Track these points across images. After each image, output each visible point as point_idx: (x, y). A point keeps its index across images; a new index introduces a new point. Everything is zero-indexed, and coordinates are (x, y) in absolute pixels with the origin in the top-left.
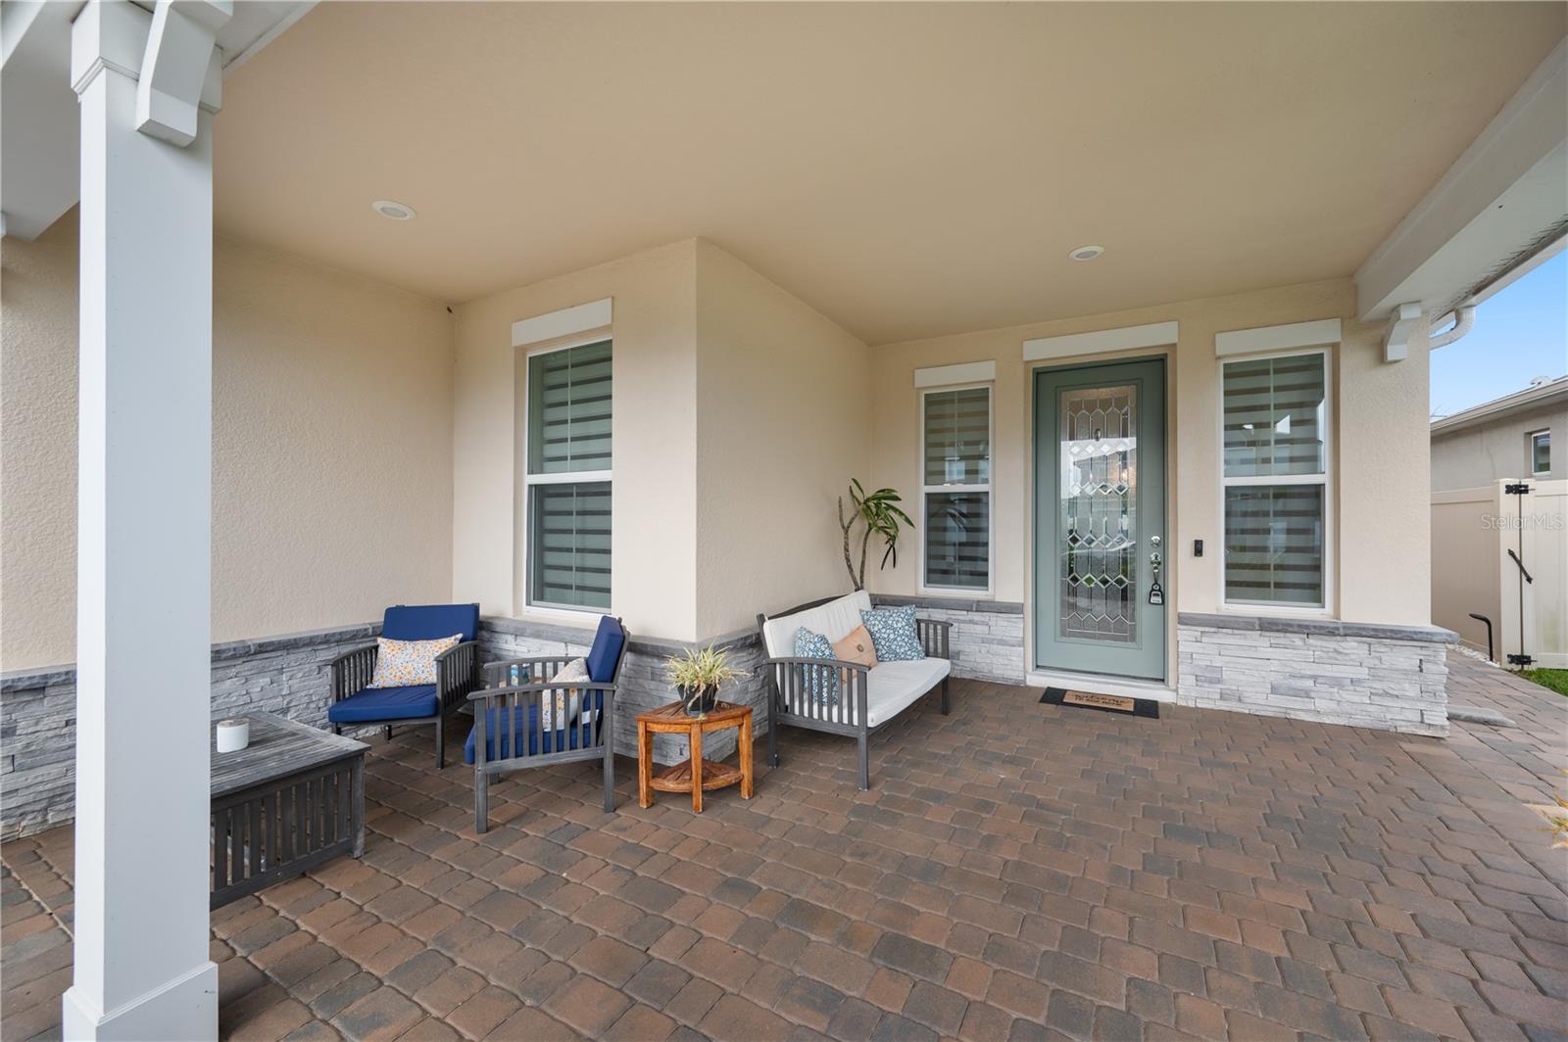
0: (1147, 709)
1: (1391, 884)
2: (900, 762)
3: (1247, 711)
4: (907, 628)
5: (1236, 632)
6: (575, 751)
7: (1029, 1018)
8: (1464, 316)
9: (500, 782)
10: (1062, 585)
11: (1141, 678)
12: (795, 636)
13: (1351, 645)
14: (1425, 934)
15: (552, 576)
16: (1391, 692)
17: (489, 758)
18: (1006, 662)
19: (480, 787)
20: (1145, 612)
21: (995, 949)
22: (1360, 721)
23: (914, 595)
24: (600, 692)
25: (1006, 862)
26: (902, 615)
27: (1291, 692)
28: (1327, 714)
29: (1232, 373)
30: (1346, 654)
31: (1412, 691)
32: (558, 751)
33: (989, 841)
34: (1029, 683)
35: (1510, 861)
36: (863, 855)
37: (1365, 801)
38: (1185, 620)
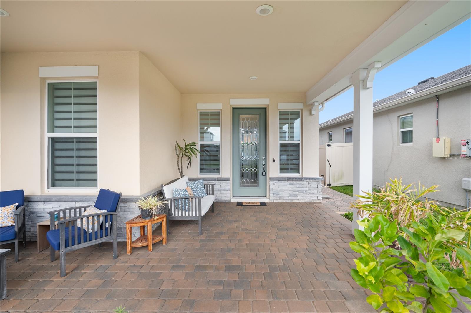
0: (263, 204)
1: (320, 231)
2: (207, 227)
3: (284, 202)
4: (202, 186)
5: (282, 181)
6: (102, 238)
7: (266, 272)
8: (324, 105)
9: (56, 260)
10: (240, 172)
11: (260, 196)
12: (173, 191)
13: (305, 182)
14: (328, 238)
15: (58, 176)
16: (312, 193)
17: (67, 246)
18: (225, 196)
19: (63, 258)
20: (261, 178)
21: (252, 262)
22: (307, 201)
23: (196, 177)
24: (112, 215)
25: (247, 244)
26: (200, 183)
27: (294, 196)
28: (301, 200)
29: (281, 114)
30: (304, 185)
31: (316, 192)
32: (95, 239)
33: (240, 240)
34: (232, 201)
35: (336, 223)
36: (210, 251)
37: (312, 217)
38: (271, 179)
